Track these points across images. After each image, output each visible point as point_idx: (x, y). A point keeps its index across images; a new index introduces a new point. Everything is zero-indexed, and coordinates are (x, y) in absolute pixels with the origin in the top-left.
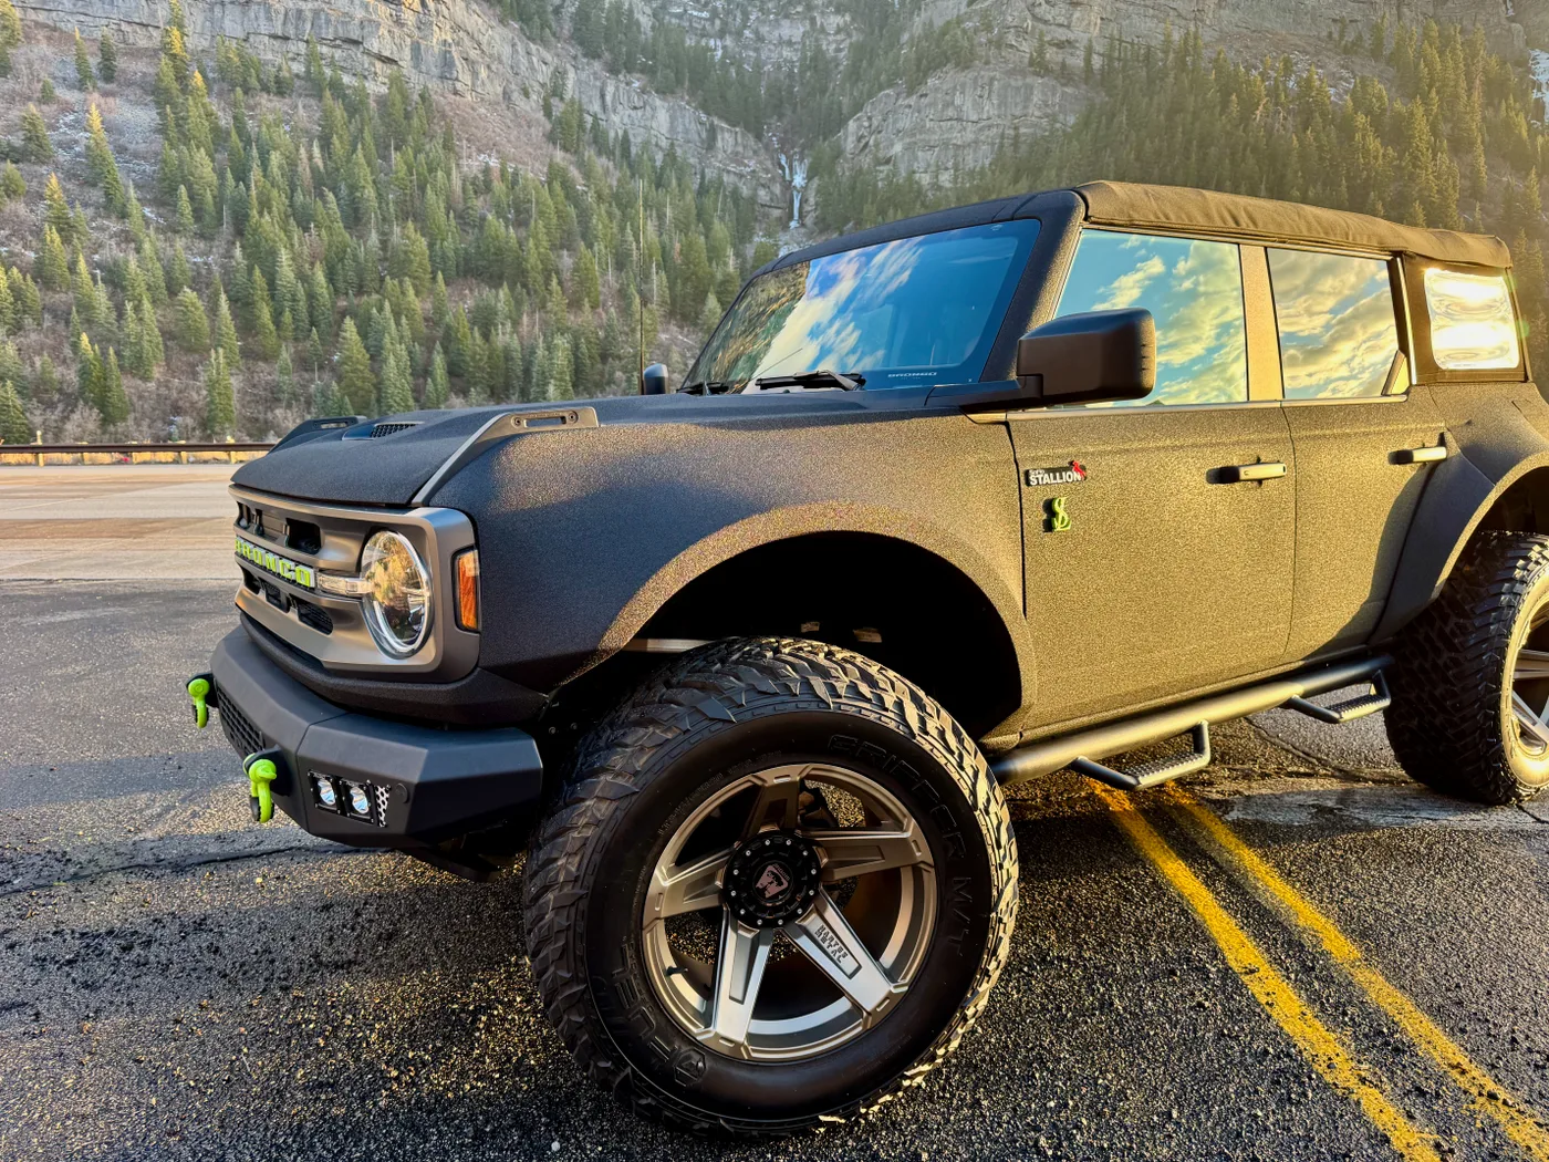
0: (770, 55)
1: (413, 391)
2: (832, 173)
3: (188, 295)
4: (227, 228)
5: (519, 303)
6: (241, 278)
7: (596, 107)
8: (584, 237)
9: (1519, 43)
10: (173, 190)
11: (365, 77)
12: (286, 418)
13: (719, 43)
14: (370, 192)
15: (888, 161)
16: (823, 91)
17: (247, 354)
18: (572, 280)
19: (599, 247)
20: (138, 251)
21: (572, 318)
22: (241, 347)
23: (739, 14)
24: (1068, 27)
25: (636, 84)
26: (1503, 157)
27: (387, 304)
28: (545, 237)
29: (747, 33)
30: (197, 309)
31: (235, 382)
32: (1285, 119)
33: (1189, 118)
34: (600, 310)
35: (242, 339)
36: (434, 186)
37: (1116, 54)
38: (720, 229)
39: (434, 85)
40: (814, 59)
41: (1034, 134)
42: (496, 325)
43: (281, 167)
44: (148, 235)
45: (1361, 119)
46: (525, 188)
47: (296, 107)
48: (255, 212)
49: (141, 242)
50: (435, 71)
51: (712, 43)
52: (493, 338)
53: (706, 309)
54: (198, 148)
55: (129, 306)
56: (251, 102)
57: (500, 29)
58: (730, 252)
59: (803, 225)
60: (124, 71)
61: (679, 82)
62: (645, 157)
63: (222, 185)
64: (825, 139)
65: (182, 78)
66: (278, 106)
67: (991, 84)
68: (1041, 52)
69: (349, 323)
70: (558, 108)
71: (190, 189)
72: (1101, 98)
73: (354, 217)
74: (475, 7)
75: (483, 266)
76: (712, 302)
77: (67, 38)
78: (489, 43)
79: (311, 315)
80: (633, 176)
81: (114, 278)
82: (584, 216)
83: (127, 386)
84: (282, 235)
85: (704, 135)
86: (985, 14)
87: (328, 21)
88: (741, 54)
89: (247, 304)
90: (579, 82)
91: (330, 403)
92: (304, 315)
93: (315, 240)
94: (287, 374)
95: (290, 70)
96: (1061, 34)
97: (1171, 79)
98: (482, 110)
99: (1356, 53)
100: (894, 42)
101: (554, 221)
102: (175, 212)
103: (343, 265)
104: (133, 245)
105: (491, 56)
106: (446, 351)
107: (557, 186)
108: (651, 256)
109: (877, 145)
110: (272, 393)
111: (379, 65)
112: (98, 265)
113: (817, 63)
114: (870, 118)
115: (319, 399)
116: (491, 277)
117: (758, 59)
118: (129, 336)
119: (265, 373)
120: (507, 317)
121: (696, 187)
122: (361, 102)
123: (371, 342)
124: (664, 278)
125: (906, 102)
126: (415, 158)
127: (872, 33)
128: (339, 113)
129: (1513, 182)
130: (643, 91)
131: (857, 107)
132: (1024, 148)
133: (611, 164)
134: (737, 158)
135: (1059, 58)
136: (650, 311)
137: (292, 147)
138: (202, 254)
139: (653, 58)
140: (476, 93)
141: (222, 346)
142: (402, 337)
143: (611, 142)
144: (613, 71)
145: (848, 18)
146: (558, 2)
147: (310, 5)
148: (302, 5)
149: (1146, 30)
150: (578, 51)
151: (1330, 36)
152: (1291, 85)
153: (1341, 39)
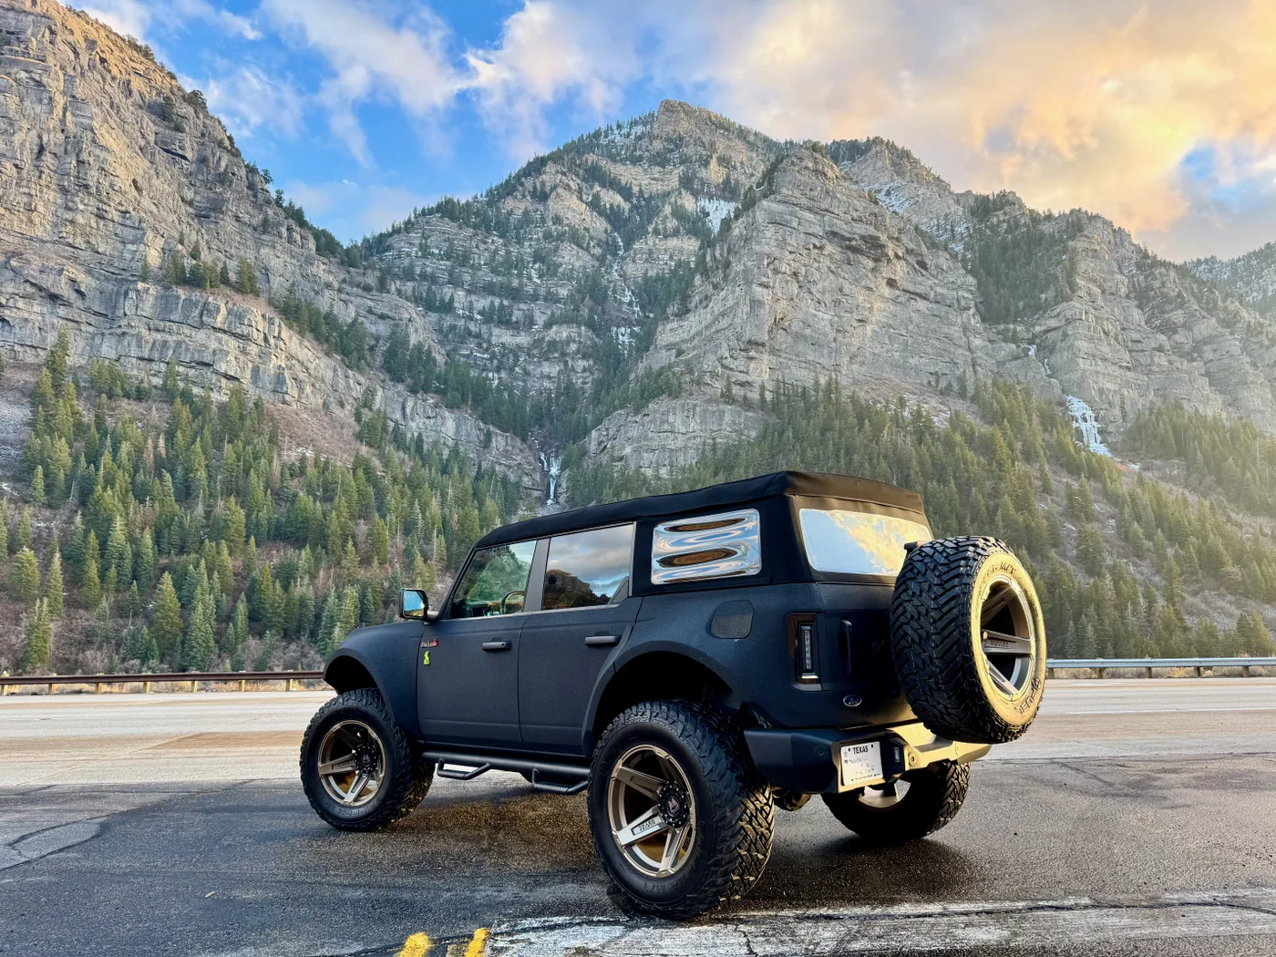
0: (535, 385)
1: (216, 633)
3: (27, 553)
4: (72, 499)
5: (318, 560)
6: (77, 540)
7: (398, 416)
8: (379, 510)
9: (1058, 391)
10: (31, 470)
11: (212, 389)
12: (95, 658)
13: (496, 375)
14: (202, 474)
15: (621, 459)
16: (574, 410)
17: (72, 604)
18: (365, 542)
19: (391, 517)
21: (363, 572)
23: (511, 356)
24: (747, 373)
25: (431, 401)
26: (1061, 465)
27: (203, 562)
28: (347, 510)
29: (517, 369)
30: (31, 565)
31: (53, 627)
32: (905, 436)
33: (837, 435)
34: (387, 565)
35: (68, 590)
37: (782, 392)
38: (492, 505)
39: (267, 397)
40: (567, 388)
41: (727, 443)
42: (295, 579)
43: (129, 453)
45: (958, 438)
46: (333, 472)
47: (151, 409)
48: (99, 487)
50: (269, 387)
51: (490, 375)
52: (291, 589)
54: (60, 437)
56: (113, 405)
57: (326, 360)
58: (497, 520)
59: (557, 502)
61: (464, 400)
62: (434, 452)
63: (75, 467)
64: (574, 443)
65: (57, 386)
66: (136, 407)
67: (694, 409)
68: (729, 389)
69: (167, 577)
70: (367, 415)
71: (46, 468)
72: (773, 420)
73: (186, 493)
74: (307, 343)
75: (292, 532)
78: (316, 369)
79: (134, 570)
80: (423, 465)
82: (380, 494)
84: (120, 505)
85: (482, 438)
86: (688, 363)
87: (187, 349)
88: (511, 382)
89: (79, 561)
90: (385, 397)
91: (138, 645)
92: (128, 572)
93: (150, 510)
94: (104, 620)
95: (150, 383)
96: (743, 378)
97: (821, 408)
98: (306, 416)
99: (949, 395)
100: (625, 378)
101: (356, 497)
102: (29, 486)
103: (170, 530)
105: (316, 378)
106: (249, 600)
107: (360, 472)
108: (433, 524)
109: (613, 447)
110: (87, 636)
111: (224, 381)
113: (569, 391)
114: (607, 429)
115: (129, 642)
116: (297, 540)
117: (524, 386)
119: (84, 619)
120: (306, 572)
121: (474, 474)
122: (205, 406)
123: (184, 593)
124: (443, 541)
125: (633, 419)
126: (244, 448)
127: (609, 372)
128: (185, 413)
129: (1070, 481)
130: (436, 406)
131: (598, 422)
132: (720, 453)
134: (506, 454)
135: (742, 393)
136: (430, 567)
137: (141, 439)
138: (46, 520)
139: (445, 383)
140: (301, 403)
141: (48, 596)
142: (212, 589)
143: (408, 440)
144: (413, 391)
145: (591, 362)
146: (373, 342)
147: (175, 338)
148: (168, 337)
149: (801, 376)
150: (387, 377)
151: (929, 383)
152: (906, 414)
153: (937, 386)
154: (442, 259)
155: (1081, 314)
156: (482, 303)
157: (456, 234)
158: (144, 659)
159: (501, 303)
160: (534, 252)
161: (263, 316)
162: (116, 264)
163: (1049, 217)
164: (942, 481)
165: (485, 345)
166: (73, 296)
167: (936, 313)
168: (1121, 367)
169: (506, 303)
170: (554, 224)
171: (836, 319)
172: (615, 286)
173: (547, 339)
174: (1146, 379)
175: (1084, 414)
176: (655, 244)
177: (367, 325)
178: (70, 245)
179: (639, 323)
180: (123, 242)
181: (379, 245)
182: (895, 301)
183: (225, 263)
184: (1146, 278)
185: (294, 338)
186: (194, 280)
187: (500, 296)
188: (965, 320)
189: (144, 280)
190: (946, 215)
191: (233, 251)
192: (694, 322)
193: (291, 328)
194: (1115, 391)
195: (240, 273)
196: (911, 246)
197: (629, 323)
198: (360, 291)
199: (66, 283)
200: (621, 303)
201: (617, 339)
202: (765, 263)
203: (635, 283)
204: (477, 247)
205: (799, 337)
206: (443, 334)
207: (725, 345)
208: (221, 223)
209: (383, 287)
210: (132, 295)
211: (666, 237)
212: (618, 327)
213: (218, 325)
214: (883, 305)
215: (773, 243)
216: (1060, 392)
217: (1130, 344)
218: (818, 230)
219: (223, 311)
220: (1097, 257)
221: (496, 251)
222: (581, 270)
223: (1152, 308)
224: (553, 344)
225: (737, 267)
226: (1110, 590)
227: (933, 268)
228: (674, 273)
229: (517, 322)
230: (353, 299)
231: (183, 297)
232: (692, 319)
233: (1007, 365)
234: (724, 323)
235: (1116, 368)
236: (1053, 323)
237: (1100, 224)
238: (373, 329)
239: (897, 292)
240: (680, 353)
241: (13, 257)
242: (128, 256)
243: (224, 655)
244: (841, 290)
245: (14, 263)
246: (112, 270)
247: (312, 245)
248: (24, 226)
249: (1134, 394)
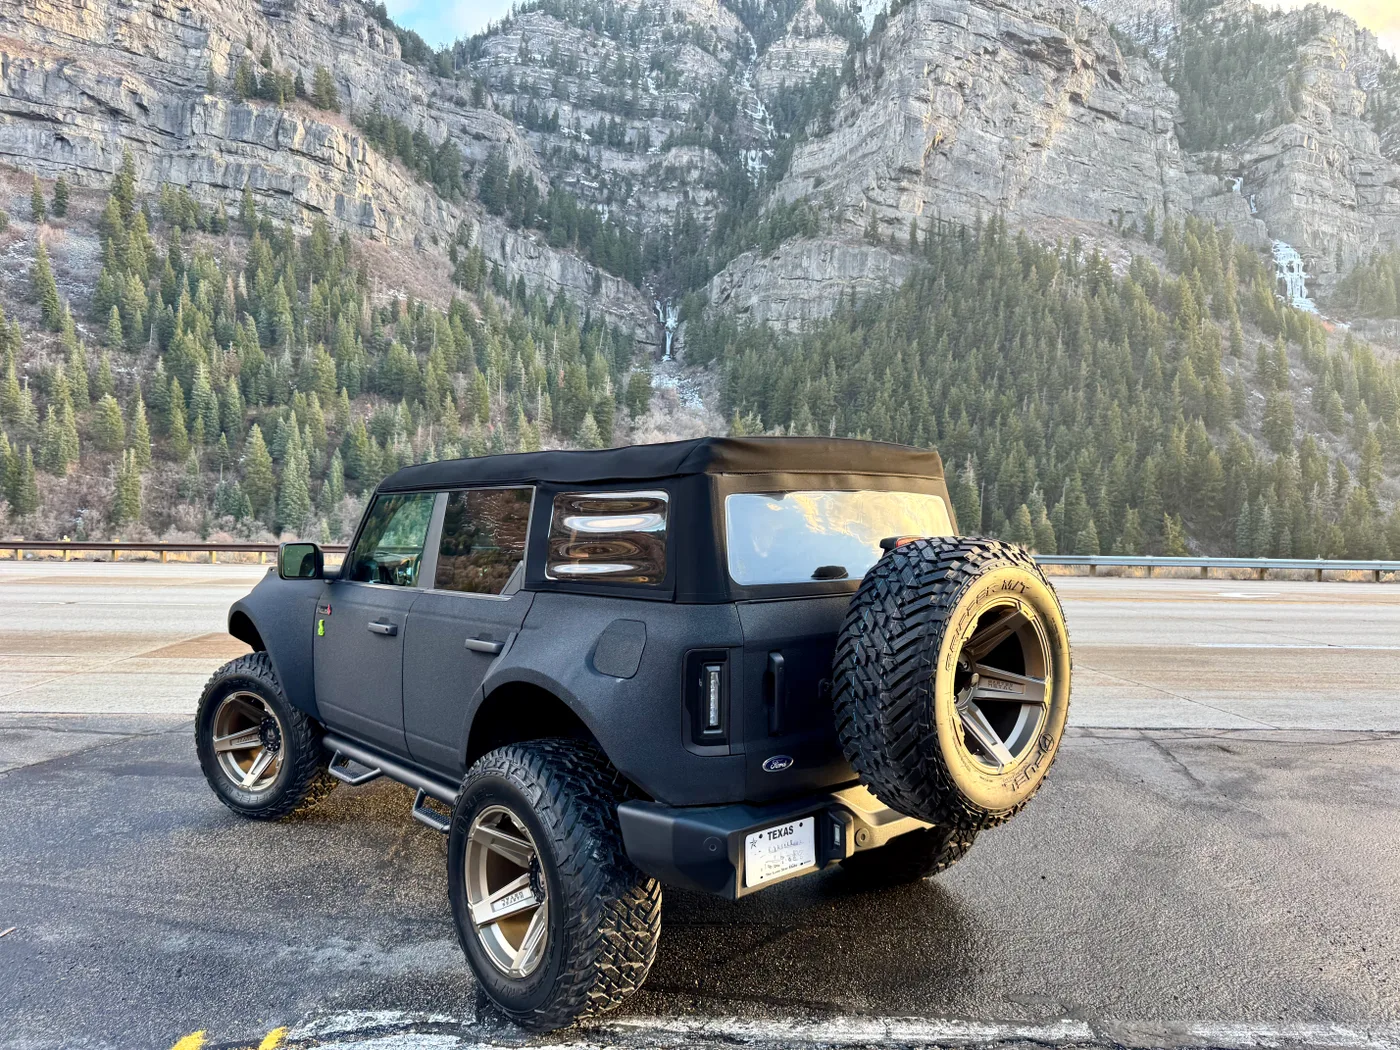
0: (651, 221)
1: (310, 491)
2: (698, 317)
3: (109, 400)
4: (152, 343)
5: (415, 416)
6: (160, 387)
7: (497, 255)
8: (479, 362)
9: (1263, 235)
10: (106, 310)
11: (293, 222)
12: (188, 513)
13: (606, 208)
14: (287, 318)
15: (746, 310)
16: (693, 252)
17: (158, 454)
18: (465, 398)
19: (491, 371)
20: (66, 360)
21: (463, 430)
22: (152, 448)
23: (623, 185)
24: (897, 207)
25: (533, 238)
26: (1256, 323)
27: (293, 414)
28: (443, 362)
29: (630, 201)
30: (115, 413)
31: (143, 480)
32: (1076, 286)
33: (997, 284)
34: (489, 424)
35: (155, 441)
36: (345, 314)
37: (936, 230)
38: (601, 360)
39: (353, 231)
40: (686, 224)
41: (869, 292)
42: (392, 435)
43: (208, 293)
44: (78, 348)
45: (1138, 289)
46: (428, 319)
47: (228, 244)
48: (179, 331)
49: (71, 353)
50: (355, 219)
51: (600, 208)
52: (389, 446)
53: (584, 426)
54: (134, 274)
55: (51, 409)
56: (188, 238)
57: (415, 188)
58: (607, 378)
59: (674, 359)
60: (75, 208)
61: (570, 237)
62: (538, 298)
63: (152, 307)
64: (693, 291)
65: (126, 216)
66: (211, 242)
67: (832, 251)
68: (874, 227)
69: (256, 429)
70: (463, 254)
71: (121, 309)
72: (924, 265)
73: (271, 338)
74: (394, 169)
75: (387, 385)
76: (590, 420)
77: (26, 178)
78: (405, 199)
79: (222, 422)
80: (526, 313)
81: (41, 385)
82: (480, 345)
83: (41, 481)
84: (202, 351)
85: (590, 283)
86: (828, 195)
87: (263, 175)
88: (624, 217)
89: (163, 411)
90: (482, 233)
91: (231, 500)
92: (216, 423)
93: (232, 357)
94: (194, 473)
95: (225, 214)
96: (891, 213)
97: (982, 252)
98: (396, 254)
99: (1133, 237)
100: (753, 214)
101: (453, 347)
102: (106, 328)
103: (256, 378)
104: (62, 356)
105: (406, 209)
106: (344, 457)
107: (457, 319)
108: (537, 380)
109: (737, 296)
110: (178, 490)
111: (305, 212)
112: (27, 372)
113: (688, 228)
114: (731, 275)
115: (221, 496)
116: (392, 393)
117: (639, 223)
118: (47, 435)
119: (174, 472)
120: (403, 428)
121: (581, 324)
122: (287, 241)
123: (275, 447)
124: (548, 399)
125: (762, 263)
126: (331, 290)
127: (735, 206)
128: (265, 249)
129: (1265, 342)
130: (539, 244)
131: (721, 266)
132: (859, 304)
133: (507, 303)
134: (617, 302)
135: (889, 232)
136: (534, 428)
137: (220, 277)
138: (127, 365)
139: (548, 217)
140: (391, 239)
141: (135, 447)
142: (304, 443)
143: (508, 284)
144: (513, 226)
145: (715, 193)
146: (468, 168)
147: (249, 161)
148: (242, 161)
149: (961, 212)
150: (483, 208)
151: (1111, 223)
152: (1080, 259)
153: (1120, 226)
154: (545, 67)
155: (1302, 138)
156: (591, 119)
157: (561, 36)
158: (238, 515)
159: (613, 119)
160: (652, 57)
161: (345, 136)
162: (179, 73)
163: (1277, 15)
164: (1115, 339)
165: (593, 172)
166: (136, 111)
167: (1126, 136)
168: (1343, 205)
169: (618, 120)
170: (676, 21)
171: (1006, 142)
172: (746, 99)
173: (665, 164)
174: (1372, 220)
175: (1291, 262)
176: (794, 46)
177: (461, 146)
178: (127, 50)
179: (773, 145)
180: (185, 47)
181: (473, 49)
182: (1077, 121)
183: (299, 72)
184: (1389, 94)
185: (380, 163)
186: (267, 92)
187: (611, 111)
188: (1160, 147)
189: (211, 92)
190: (1150, 12)
191: (308, 57)
192: (838, 143)
193: (376, 150)
194: (1332, 235)
195: (316, 84)
196: (1104, 51)
197: (760, 144)
198: (453, 106)
199: (126, 96)
200: (752, 119)
201: (746, 164)
202: (926, 70)
203: (771, 95)
204: (585, 51)
205: (961, 164)
206: (546, 156)
207: (872, 173)
208: (293, 22)
209: (477, 102)
210: (199, 109)
211: (808, 38)
212: (748, 150)
213: (296, 146)
214: (1063, 127)
215: (936, 46)
216: (1265, 236)
217: (1358, 177)
218: (991, 30)
219: (301, 130)
220: (1331, 67)
221: (607, 56)
222: (706, 79)
223: (1393, 132)
224: (671, 171)
225: (892, 76)
226: (1296, 468)
227: (1127, 79)
228: (816, 82)
229: (630, 143)
230: (444, 115)
231: (255, 113)
232: (834, 140)
233: (1206, 202)
234: (873, 145)
235: (1337, 207)
236: (1267, 150)
237: (1340, 24)
238: (466, 151)
239: (1082, 110)
240: (819, 183)
241: (66, 64)
242: (192, 64)
243: (320, 513)
244: (1014, 106)
245: (67, 71)
246: (175, 80)
247: (397, 49)
248: (74, 26)
249: (1354, 239)
